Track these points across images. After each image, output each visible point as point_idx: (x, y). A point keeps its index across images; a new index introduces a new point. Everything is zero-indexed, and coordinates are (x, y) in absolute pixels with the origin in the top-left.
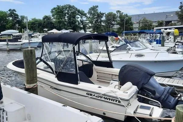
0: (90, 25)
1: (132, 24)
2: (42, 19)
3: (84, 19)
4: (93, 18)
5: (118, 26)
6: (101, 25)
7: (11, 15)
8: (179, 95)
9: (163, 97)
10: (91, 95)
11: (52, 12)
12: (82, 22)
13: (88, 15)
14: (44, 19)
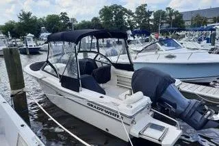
0: (138, 25)
1: (183, 22)
2: (90, 21)
3: (132, 19)
4: (141, 18)
5: (168, 25)
6: (149, 25)
7: (62, 18)
8: (209, 113)
9: (187, 112)
10: (92, 106)
11: (100, 13)
12: (129, 22)
13: (136, 15)
14: (93, 20)
